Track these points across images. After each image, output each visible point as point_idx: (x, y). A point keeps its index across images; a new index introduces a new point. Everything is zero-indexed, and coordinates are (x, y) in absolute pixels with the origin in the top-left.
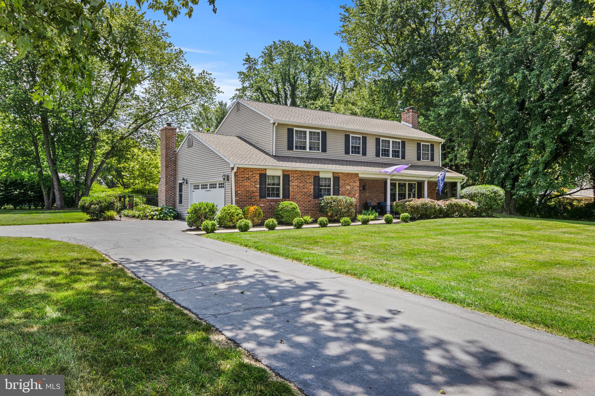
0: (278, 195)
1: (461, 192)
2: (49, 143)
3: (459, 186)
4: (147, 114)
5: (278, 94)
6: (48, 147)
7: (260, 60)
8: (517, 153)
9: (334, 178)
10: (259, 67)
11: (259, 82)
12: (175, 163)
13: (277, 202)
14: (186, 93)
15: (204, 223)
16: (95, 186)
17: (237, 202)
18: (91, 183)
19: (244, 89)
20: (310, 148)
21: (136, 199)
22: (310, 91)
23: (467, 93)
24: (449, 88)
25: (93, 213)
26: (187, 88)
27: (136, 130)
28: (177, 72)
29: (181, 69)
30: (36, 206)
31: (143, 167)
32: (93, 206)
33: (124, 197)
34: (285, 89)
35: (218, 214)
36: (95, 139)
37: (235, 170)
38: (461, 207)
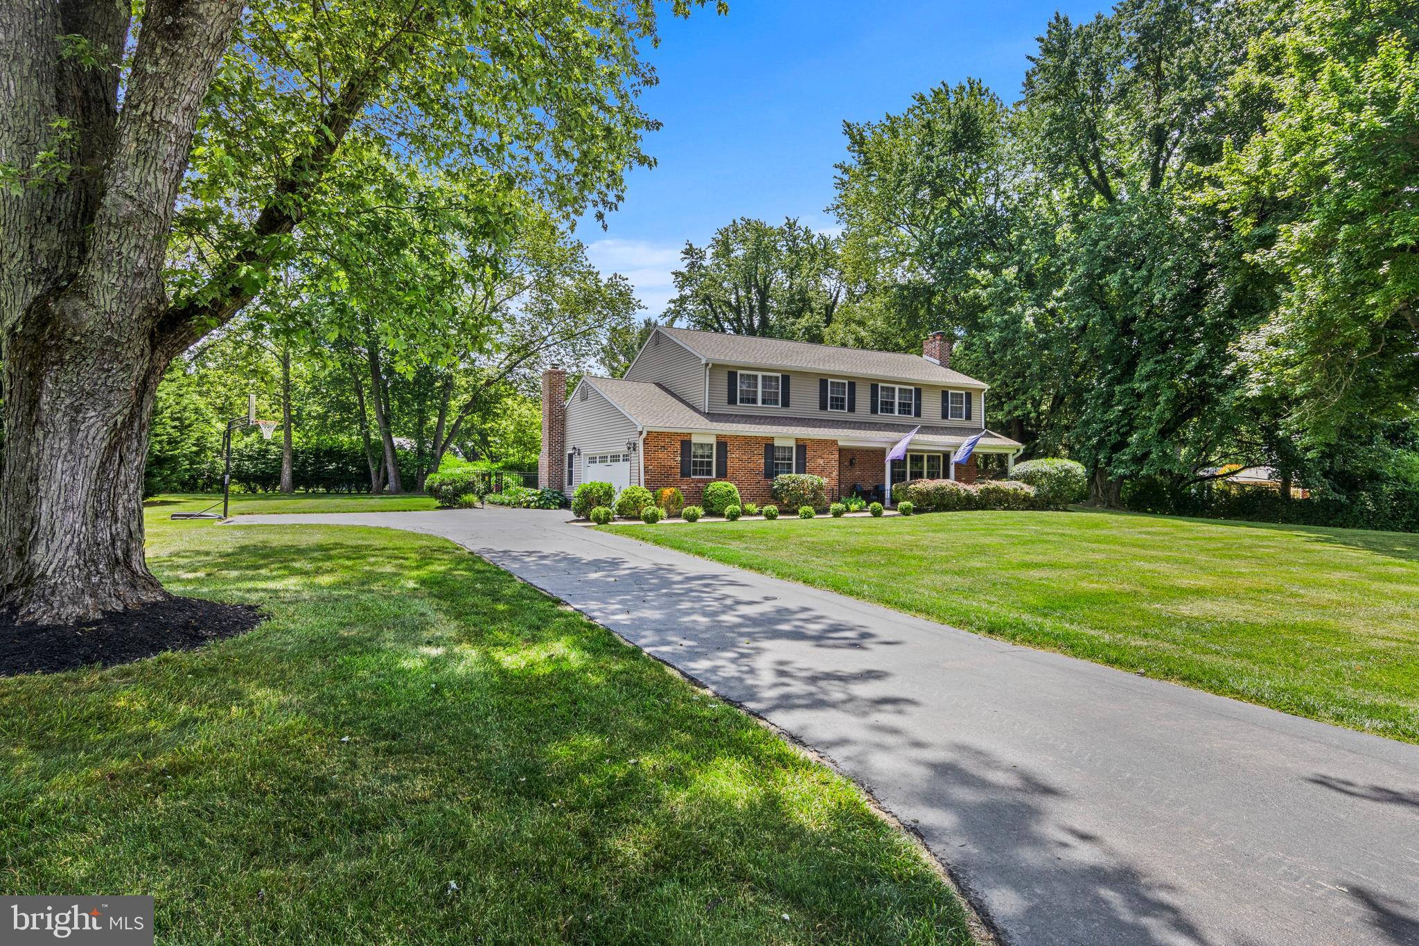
0: (709, 473)
1: (1014, 469)
2: (380, 391)
3: (1011, 459)
4: (527, 345)
5: (739, 306)
6: (378, 398)
7: (709, 253)
8: (1117, 404)
9: (798, 446)
10: (707, 262)
11: (708, 287)
12: (563, 423)
13: (707, 482)
14: (587, 310)
15: (595, 510)
16: (447, 457)
17: (646, 482)
18: (442, 454)
19: (683, 300)
20: (764, 402)
21: (506, 479)
22: (791, 301)
23: (1032, 306)
24: (1004, 300)
25: (445, 497)
26: (589, 301)
27: (510, 369)
28: (573, 278)
29: (580, 273)
30: (359, 490)
31: (521, 429)
32: (444, 487)
33: (490, 475)
34: (749, 299)
35: (618, 499)
36: (449, 385)
37: (644, 435)
38: (1006, 493)
